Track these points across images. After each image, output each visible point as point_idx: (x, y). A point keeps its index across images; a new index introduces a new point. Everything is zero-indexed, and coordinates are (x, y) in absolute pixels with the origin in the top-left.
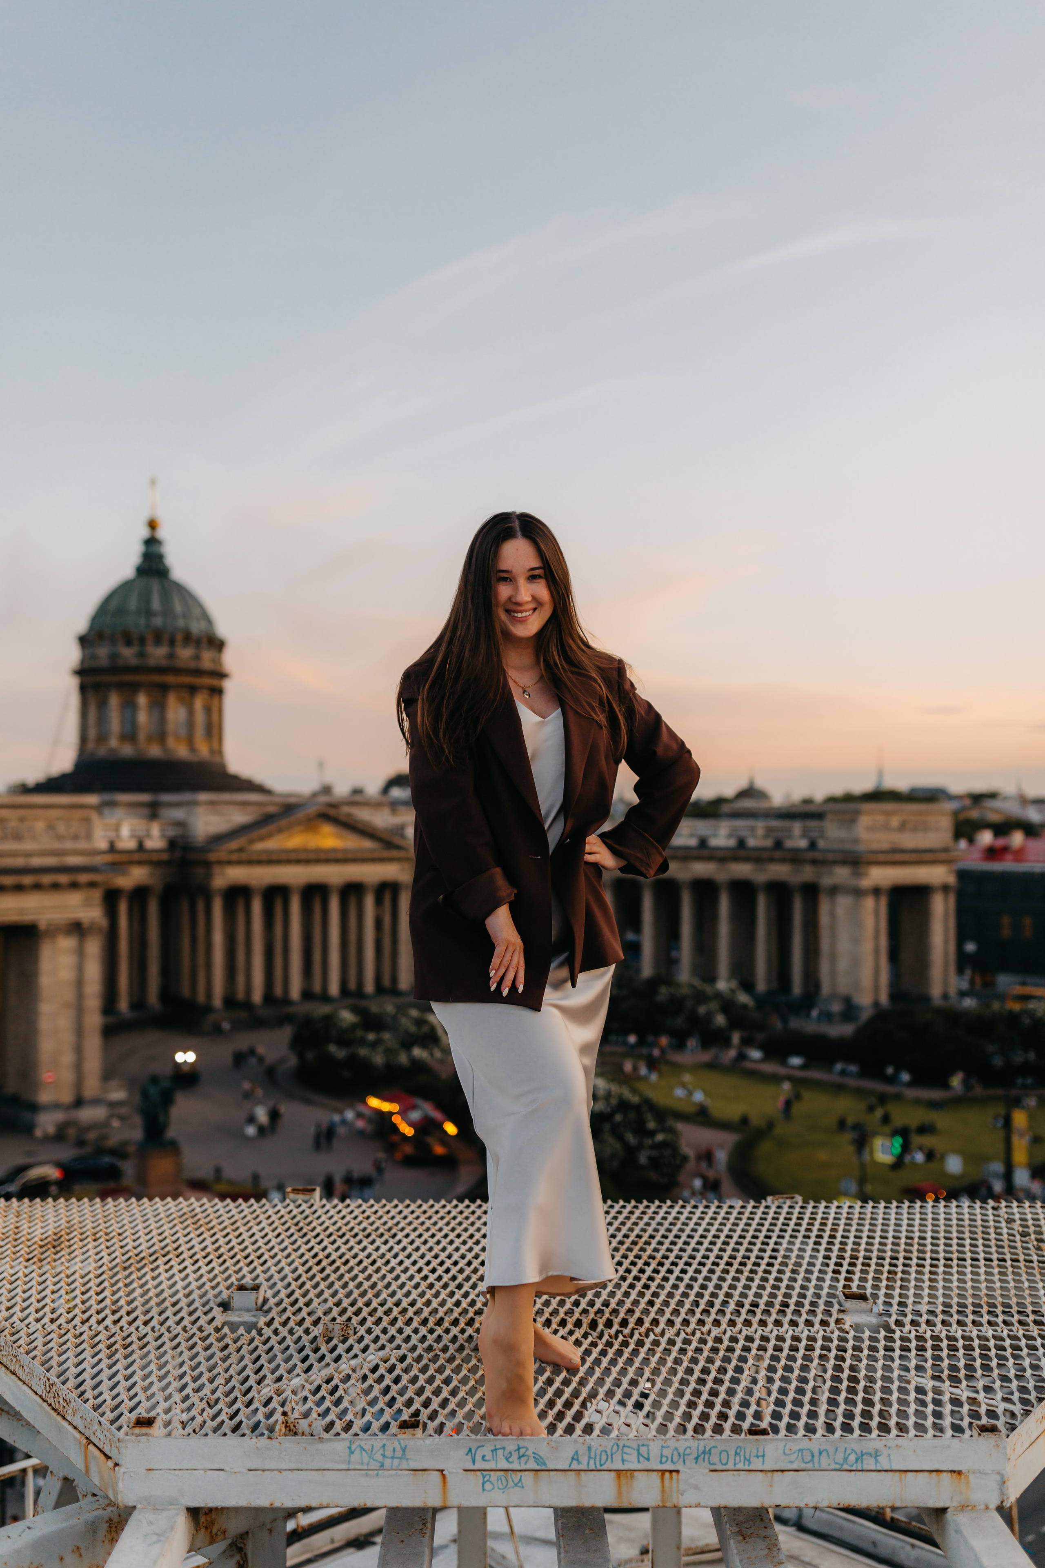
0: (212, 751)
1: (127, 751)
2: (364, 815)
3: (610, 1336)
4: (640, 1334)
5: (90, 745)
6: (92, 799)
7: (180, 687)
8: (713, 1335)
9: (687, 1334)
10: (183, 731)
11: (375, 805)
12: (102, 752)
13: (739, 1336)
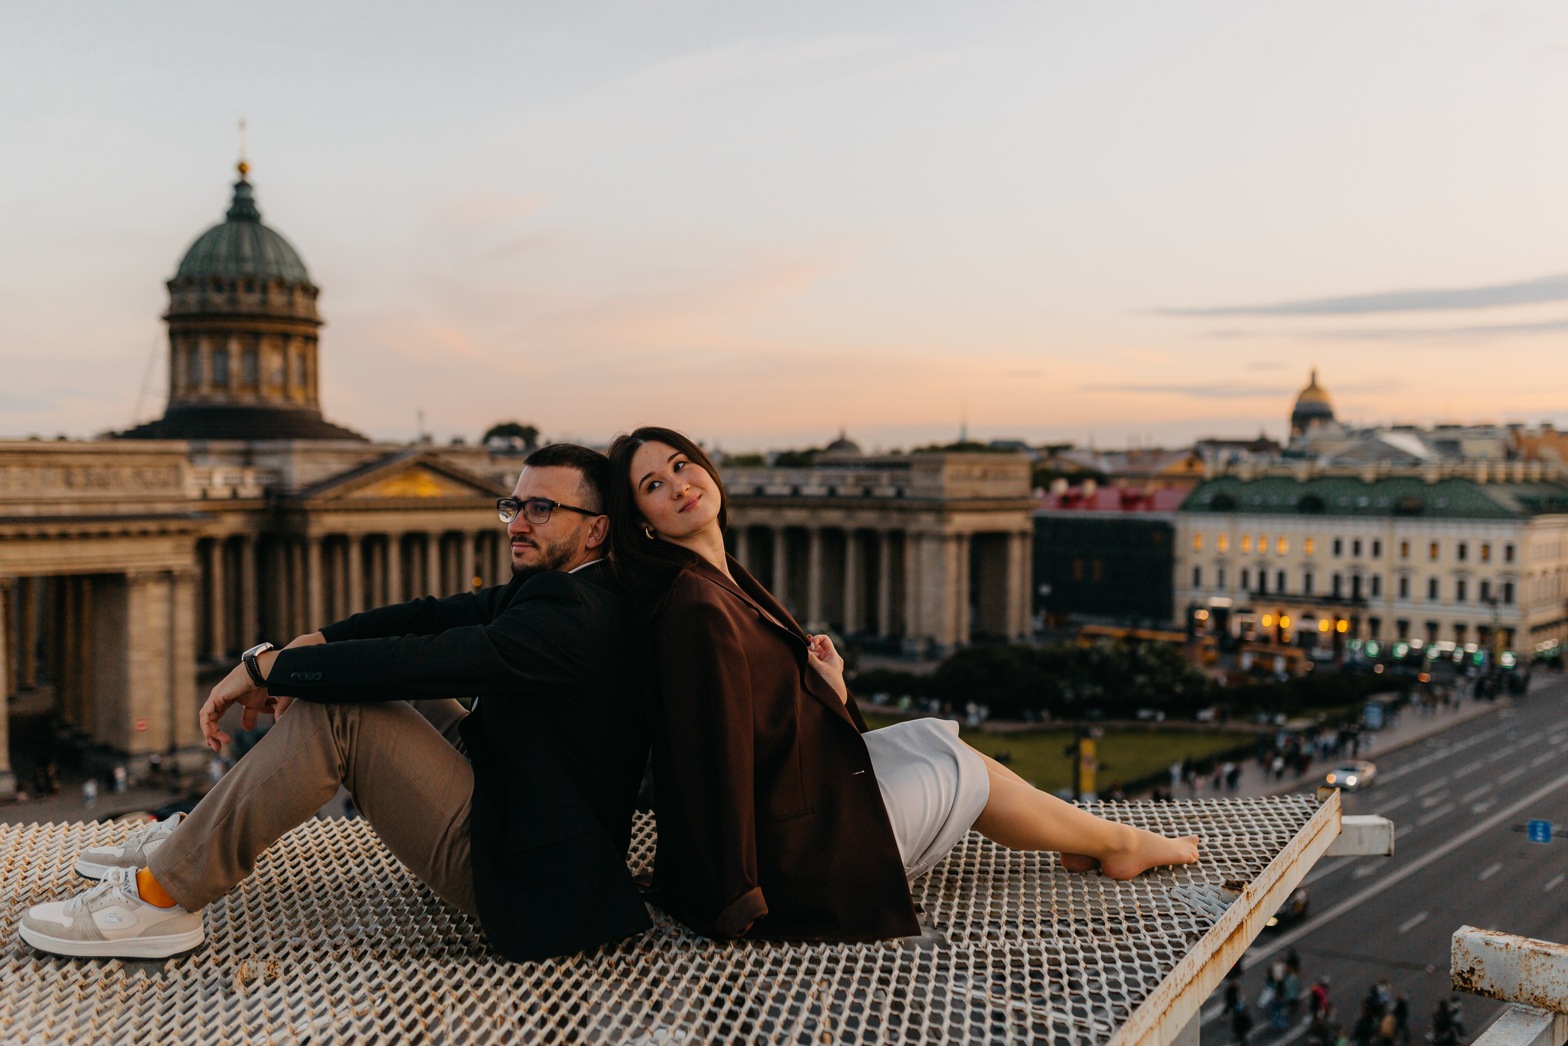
0: (307, 399)
1: (220, 398)
2: (462, 463)
3: (610, 965)
4: (646, 961)
5: (181, 392)
6: (182, 446)
7: (276, 334)
8: (734, 959)
9: (703, 959)
10: (278, 379)
11: (474, 454)
12: (193, 399)
13: (765, 959)
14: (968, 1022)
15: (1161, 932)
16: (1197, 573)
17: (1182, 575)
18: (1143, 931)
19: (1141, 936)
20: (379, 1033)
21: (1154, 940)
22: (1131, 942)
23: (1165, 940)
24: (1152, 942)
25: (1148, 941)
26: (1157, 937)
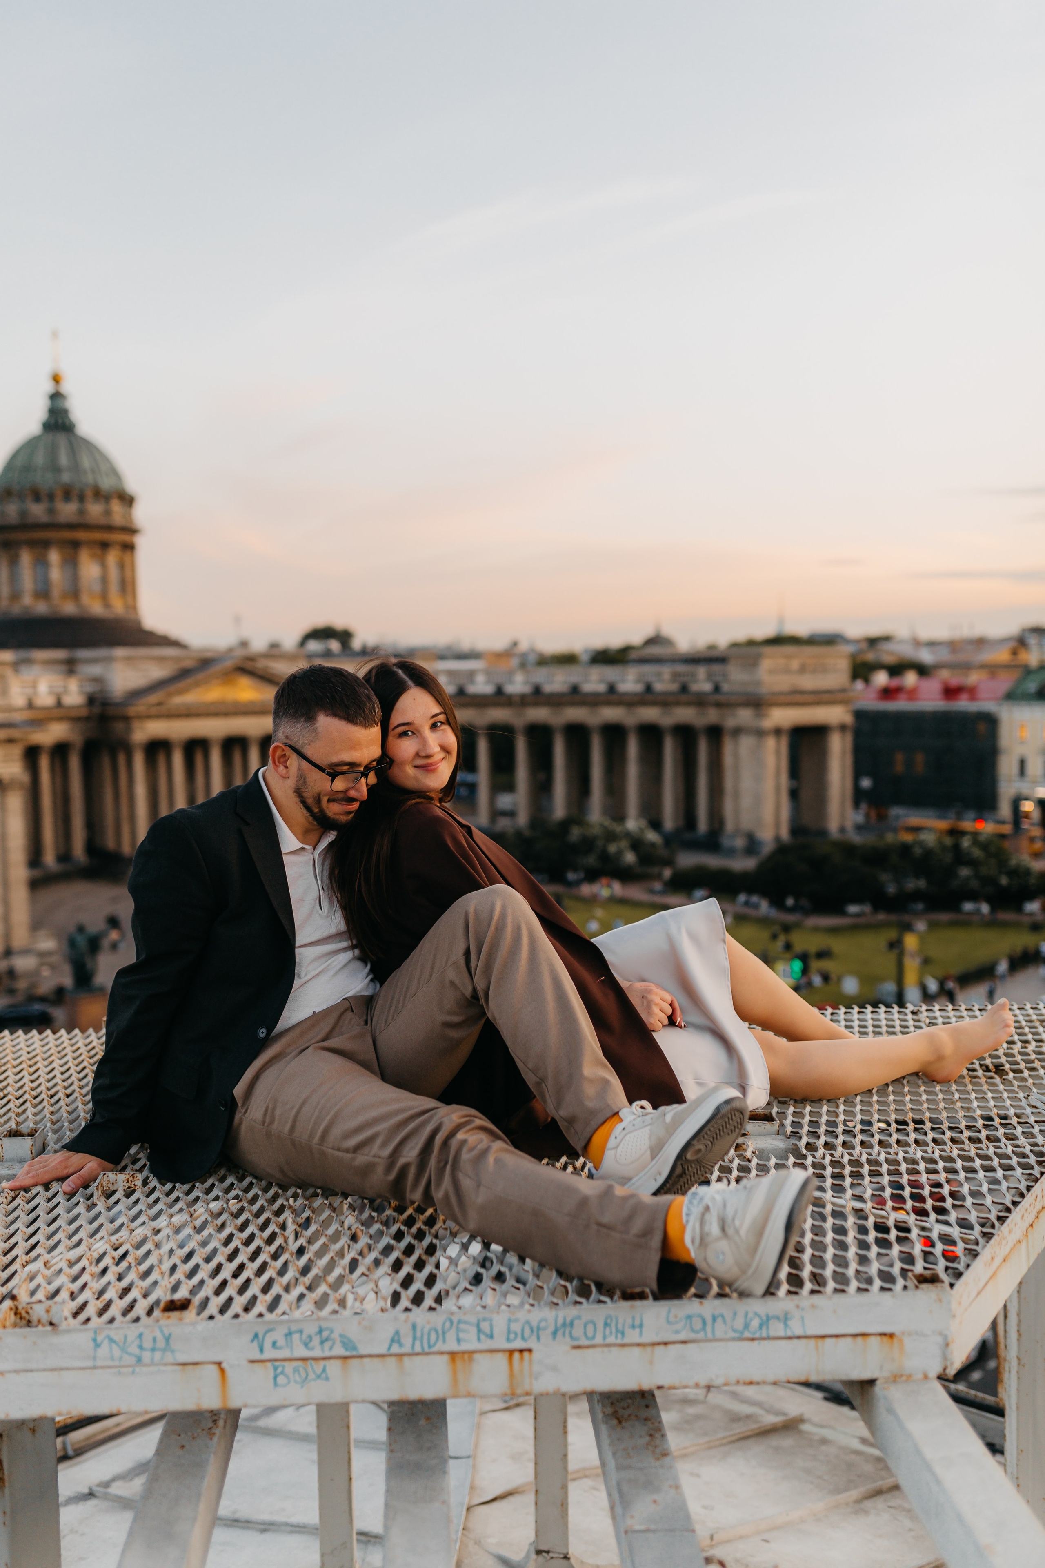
7: (91, 544)
10: (97, 588)
14: (830, 1236)
15: (1022, 1141)
16: (1022, 763)
17: (1007, 766)
18: (1003, 1140)
19: (1001, 1144)
20: (240, 1246)
21: (1015, 1149)
22: (991, 1151)
23: (1027, 1150)
24: (1013, 1151)
25: (1009, 1150)
26: (1018, 1146)
